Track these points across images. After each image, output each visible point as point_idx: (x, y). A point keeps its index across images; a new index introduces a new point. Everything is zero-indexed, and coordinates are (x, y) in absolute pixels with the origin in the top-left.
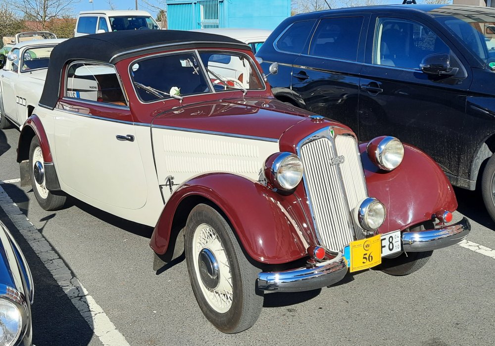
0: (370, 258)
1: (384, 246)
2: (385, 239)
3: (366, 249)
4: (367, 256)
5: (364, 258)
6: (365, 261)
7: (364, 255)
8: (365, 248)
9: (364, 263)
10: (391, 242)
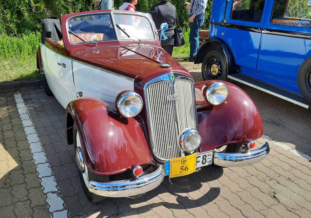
0: (186, 169)
1: (199, 161)
2: (200, 157)
3: (184, 163)
4: (184, 168)
5: (181, 169)
6: (182, 171)
7: (182, 167)
8: (182, 163)
9: (181, 172)
10: (205, 159)
